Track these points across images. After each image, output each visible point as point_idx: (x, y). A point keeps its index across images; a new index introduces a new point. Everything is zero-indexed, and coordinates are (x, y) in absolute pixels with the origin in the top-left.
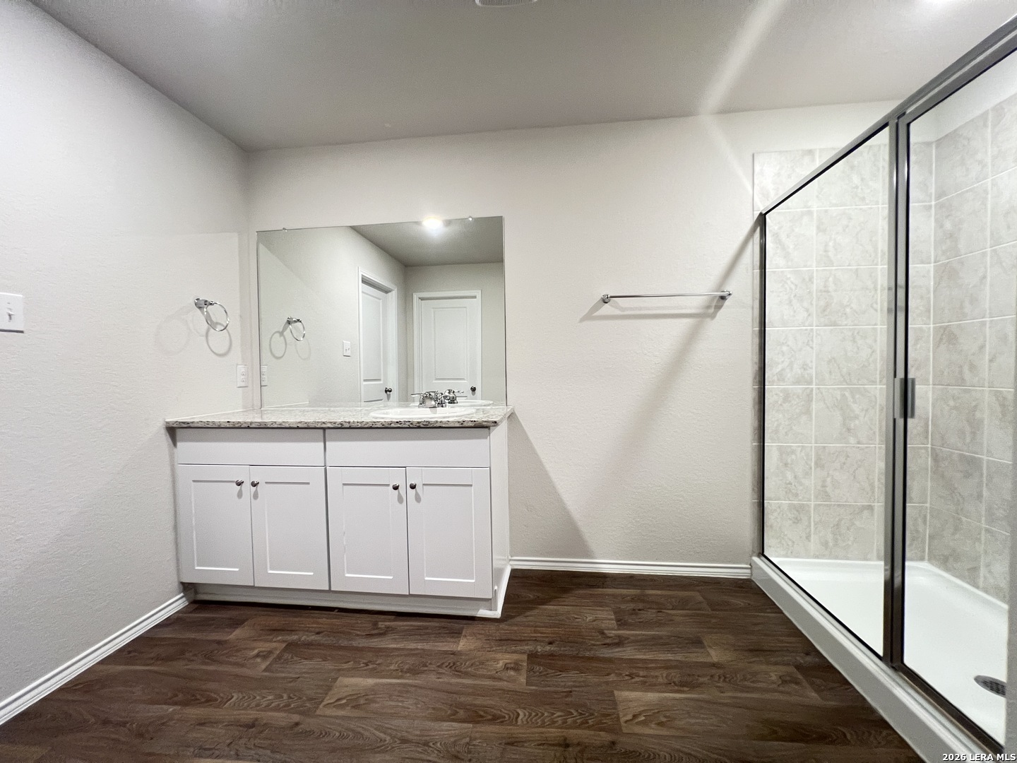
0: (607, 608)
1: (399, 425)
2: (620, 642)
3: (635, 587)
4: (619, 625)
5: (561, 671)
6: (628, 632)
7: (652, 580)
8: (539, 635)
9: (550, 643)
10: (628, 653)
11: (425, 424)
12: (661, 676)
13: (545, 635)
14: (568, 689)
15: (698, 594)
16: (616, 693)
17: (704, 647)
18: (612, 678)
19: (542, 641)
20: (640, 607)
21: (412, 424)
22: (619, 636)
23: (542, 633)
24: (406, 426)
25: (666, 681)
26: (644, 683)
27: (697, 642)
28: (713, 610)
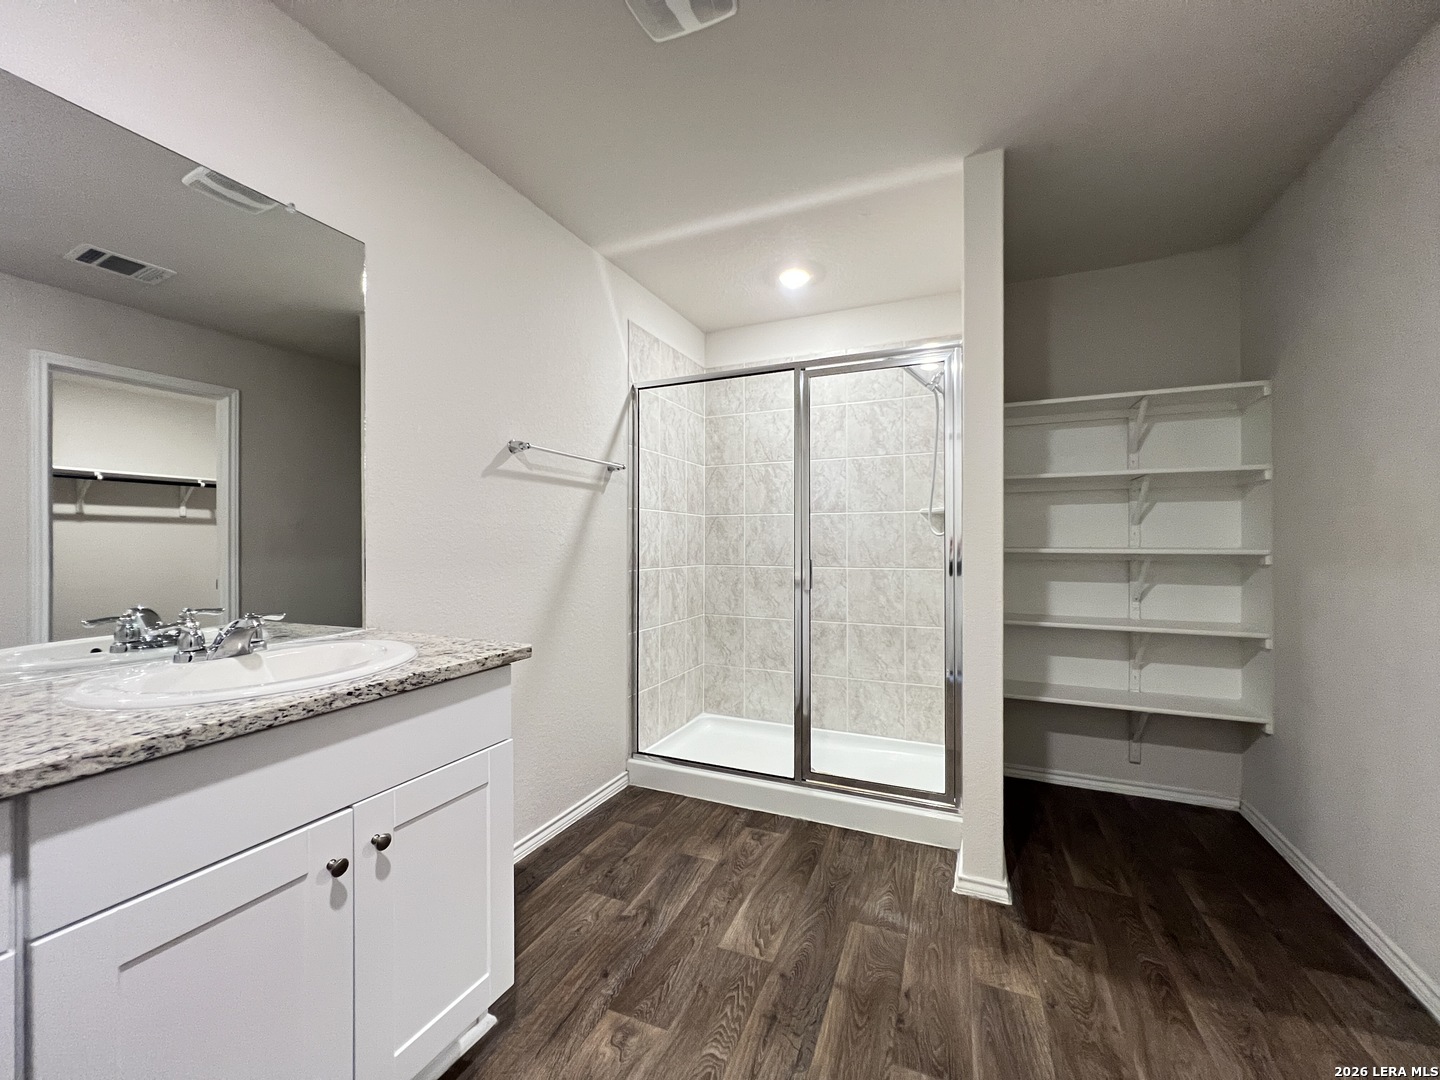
0: (584, 895)
1: (355, 700)
2: (650, 912)
3: (567, 857)
4: (622, 898)
5: (663, 983)
6: (640, 896)
7: (569, 838)
8: (580, 982)
9: (605, 975)
10: (669, 913)
11: (414, 681)
12: (716, 902)
13: (586, 975)
14: (696, 987)
15: (620, 824)
16: (720, 946)
17: (696, 860)
18: (699, 941)
19: (594, 984)
20: (607, 869)
21: (386, 689)
22: (641, 907)
23: (578, 978)
24: (371, 697)
25: (725, 903)
26: (718, 920)
27: (687, 861)
28: (653, 826)
